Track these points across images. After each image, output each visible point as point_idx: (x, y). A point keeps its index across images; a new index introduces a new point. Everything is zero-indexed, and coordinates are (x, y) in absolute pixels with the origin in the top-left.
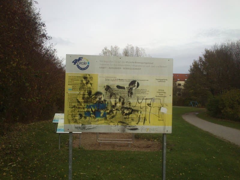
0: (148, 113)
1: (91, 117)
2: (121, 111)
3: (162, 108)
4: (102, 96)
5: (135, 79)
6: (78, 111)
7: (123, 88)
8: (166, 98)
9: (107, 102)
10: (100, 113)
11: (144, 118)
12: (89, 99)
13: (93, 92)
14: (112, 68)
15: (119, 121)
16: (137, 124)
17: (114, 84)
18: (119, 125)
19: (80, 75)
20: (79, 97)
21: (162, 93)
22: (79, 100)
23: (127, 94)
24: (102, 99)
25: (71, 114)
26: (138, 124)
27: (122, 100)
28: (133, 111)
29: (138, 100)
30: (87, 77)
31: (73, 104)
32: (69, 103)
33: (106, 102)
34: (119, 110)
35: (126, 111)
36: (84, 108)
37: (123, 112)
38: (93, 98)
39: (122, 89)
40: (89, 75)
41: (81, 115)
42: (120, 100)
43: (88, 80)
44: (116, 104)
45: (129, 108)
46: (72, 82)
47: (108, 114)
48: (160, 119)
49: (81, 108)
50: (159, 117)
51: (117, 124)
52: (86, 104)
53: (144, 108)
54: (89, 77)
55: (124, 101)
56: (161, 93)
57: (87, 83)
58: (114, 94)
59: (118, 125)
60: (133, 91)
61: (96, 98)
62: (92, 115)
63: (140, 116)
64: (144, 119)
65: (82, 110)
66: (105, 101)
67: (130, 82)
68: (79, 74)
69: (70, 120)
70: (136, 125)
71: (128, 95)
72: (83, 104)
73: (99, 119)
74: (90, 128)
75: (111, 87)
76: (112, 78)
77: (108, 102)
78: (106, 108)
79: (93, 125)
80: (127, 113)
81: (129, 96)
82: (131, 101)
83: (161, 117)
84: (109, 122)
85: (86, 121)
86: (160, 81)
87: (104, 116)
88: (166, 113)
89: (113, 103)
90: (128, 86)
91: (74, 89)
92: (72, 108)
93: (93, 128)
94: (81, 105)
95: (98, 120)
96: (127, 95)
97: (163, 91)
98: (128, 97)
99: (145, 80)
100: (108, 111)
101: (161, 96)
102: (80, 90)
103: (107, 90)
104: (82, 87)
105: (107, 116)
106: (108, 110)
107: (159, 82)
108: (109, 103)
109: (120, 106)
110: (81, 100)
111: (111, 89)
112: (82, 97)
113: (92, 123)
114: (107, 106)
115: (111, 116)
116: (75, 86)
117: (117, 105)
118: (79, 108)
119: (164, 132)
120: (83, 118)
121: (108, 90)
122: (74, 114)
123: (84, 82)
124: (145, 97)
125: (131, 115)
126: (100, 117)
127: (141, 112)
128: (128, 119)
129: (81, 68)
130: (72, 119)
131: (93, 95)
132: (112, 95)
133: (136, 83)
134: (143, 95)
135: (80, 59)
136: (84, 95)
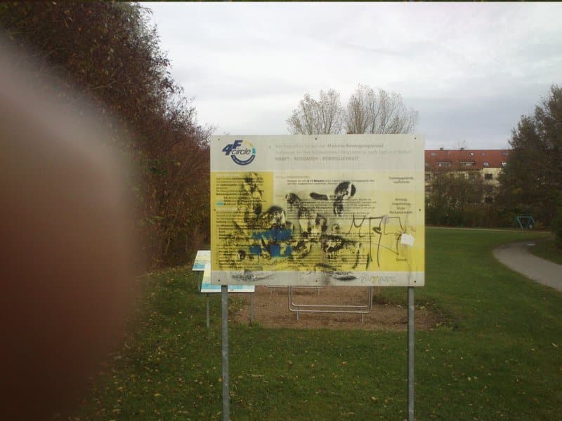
0: (374, 247)
1: (261, 255)
2: (320, 244)
3: (403, 236)
4: (283, 214)
5: (346, 179)
6: (237, 245)
7: (323, 197)
8: (410, 215)
9: (292, 225)
10: (280, 248)
11: (368, 256)
12: (257, 220)
13: (265, 208)
14: (302, 159)
15: (318, 262)
16: (354, 268)
17: (304, 191)
18: (317, 272)
19: (238, 176)
20: (237, 217)
21: (404, 206)
22: (239, 224)
23: (332, 209)
24: (283, 221)
25: (224, 250)
26: (356, 269)
27: (322, 222)
28: (344, 243)
29: (354, 221)
30: (252, 179)
31: (227, 232)
32: (218, 230)
33: (290, 226)
34: (316, 242)
35: (331, 244)
36: (247, 239)
37: (325, 246)
38: (265, 219)
39: (321, 199)
40: (256, 174)
41: (242, 253)
42: (317, 222)
43: (254, 184)
44: (309, 229)
45: (337, 237)
46: (224, 190)
47: (296, 248)
48: (400, 257)
49: (242, 239)
50: (398, 254)
51: (312, 268)
52: (252, 231)
53: (367, 237)
54: (256, 177)
55: (325, 223)
56: (401, 205)
57: (252, 190)
58: (306, 209)
59: (315, 270)
60: (344, 203)
61: (270, 219)
62: (263, 252)
63: (359, 252)
64: (368, 258)
65: (244, 243)
66: (288, 223)
67: (337, 186)
68: (237, 173)
69: (222, 263)
70: (352, 270)
71: (334, 211)
72: (245, 231)
73: (278, 259)
74: (261, 276)
75: (301, 197)
76: (301, 179)
77: (294, 227)
78: (292, 237)
79: (266, 272)
80: (333, 246)
81: (335, 213)
82: (340, 222)
83: (401, 254)
84: (297, 265)
85: (253, 264)
86: (397, 180)
87: (288, 254)
88: (412, 244)
89: (305, 229)
90: (333, 193)
91: (227, 202)
92: (226, 239)
93: (267, 277)
94: (242, 233)
95: (276, 262)
96: (332, 212)
97: (406, 200)
98: (333, 215)
99: (367, 181)
100: (296, 244)
101: (401, 211)
102: (238, 204)
103: (291, 203)
104: (243, 198)
105: (294, 253)
106: (295, 241)
107: (396, 182)
108: (297, 227)
109: (318, 234)
110: (241, 223)
111: (300, 200)
112: (242, 218)
113: (264, 267)
114: (292, 235)
115: (301, 253)
116: (229, 196)
117: (312, 232)
118: (238, 239)
119: (409, 284)
120: (246, 258)
121: (295, 203)
122: (228, 250)
123: (247, 188)
124: (368, 213)
125: (340, 251)
126: (280, 256)
127: (360, 245)
128: (335, 258)
129: (240, 161)
130: (227, 261)
131: (265, 213)
132: (302, 211)
133: (350, 186)
134: (363, 210)
135: (237, 143)
136: (247, 213)
